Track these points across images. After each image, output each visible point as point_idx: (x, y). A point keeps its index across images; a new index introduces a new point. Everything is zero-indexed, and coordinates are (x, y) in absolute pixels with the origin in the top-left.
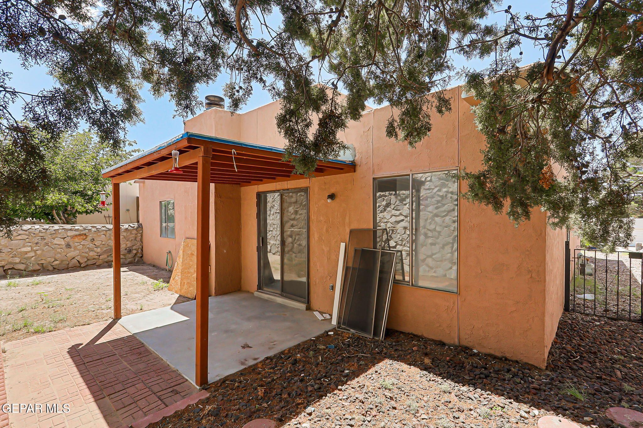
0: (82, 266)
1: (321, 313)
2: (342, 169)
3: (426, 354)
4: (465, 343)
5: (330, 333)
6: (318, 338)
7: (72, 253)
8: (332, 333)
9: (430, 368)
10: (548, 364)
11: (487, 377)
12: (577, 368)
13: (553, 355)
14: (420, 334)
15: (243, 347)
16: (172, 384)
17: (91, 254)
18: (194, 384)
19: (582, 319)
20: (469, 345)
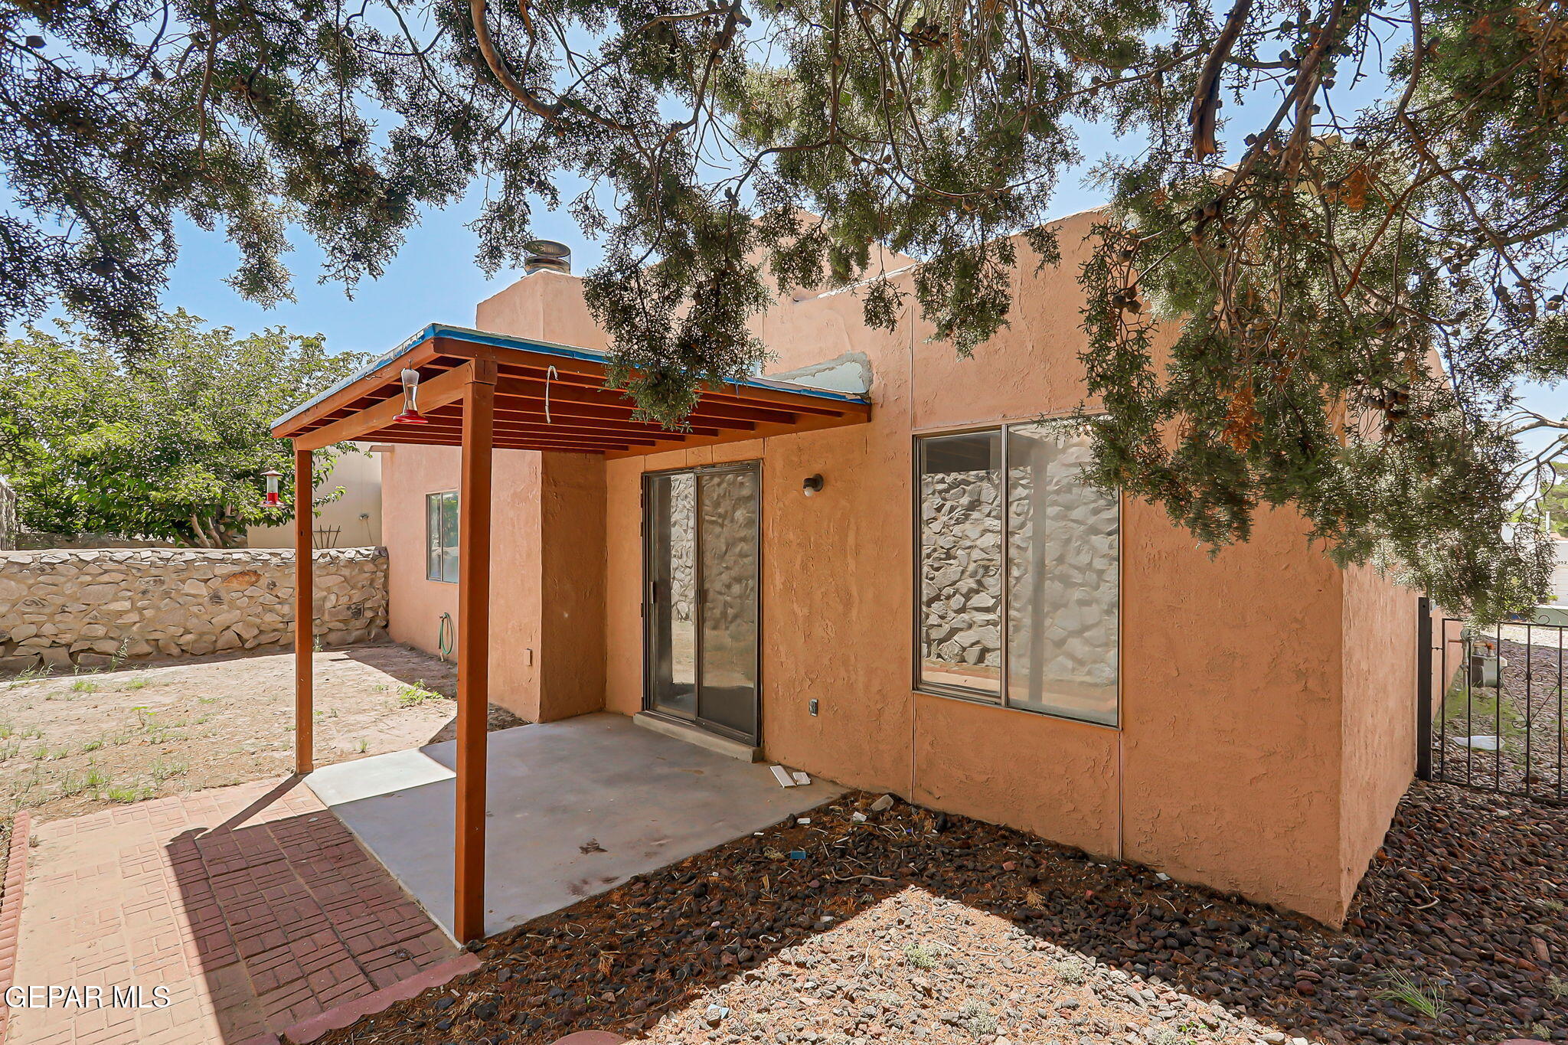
0: (247, 645)
1: (789, 770)
2: (839, 414)
3: (1034, 882)
4: (1137, 855)
5: (801, 821)
6: (770, 831)
7: (224, 616)
8: (807, 821)
9: (1040, 917)
10: (1352, 914)
11: (1183, 944)
12: (1429, 930)
13: (1369, 894)
14: (1026, 829)
15: (585, 850)
16: (399, 936)
17: (269, 618)
18: (451, 937)
19: (1463, 800)
20: (1147, 860)
